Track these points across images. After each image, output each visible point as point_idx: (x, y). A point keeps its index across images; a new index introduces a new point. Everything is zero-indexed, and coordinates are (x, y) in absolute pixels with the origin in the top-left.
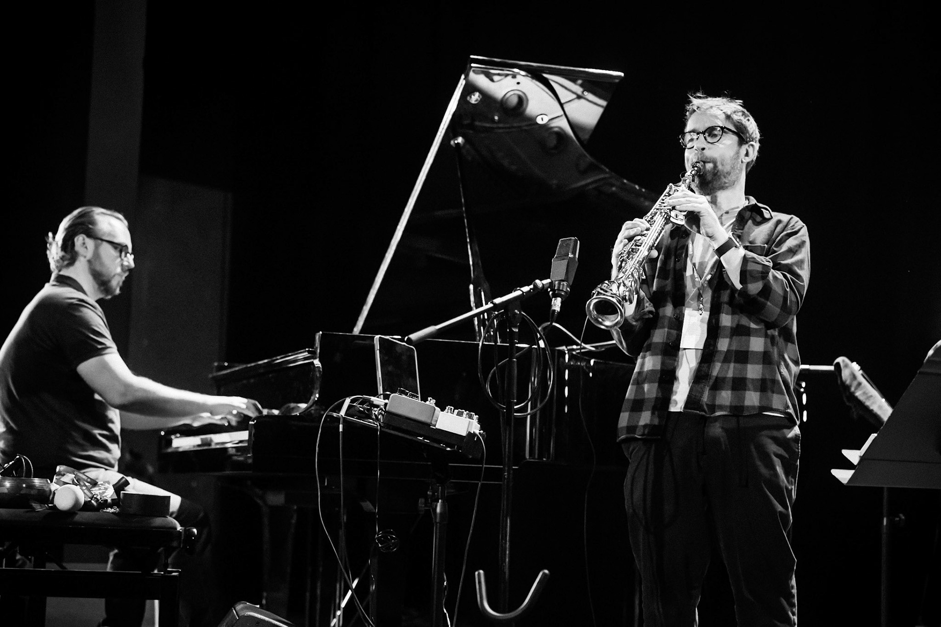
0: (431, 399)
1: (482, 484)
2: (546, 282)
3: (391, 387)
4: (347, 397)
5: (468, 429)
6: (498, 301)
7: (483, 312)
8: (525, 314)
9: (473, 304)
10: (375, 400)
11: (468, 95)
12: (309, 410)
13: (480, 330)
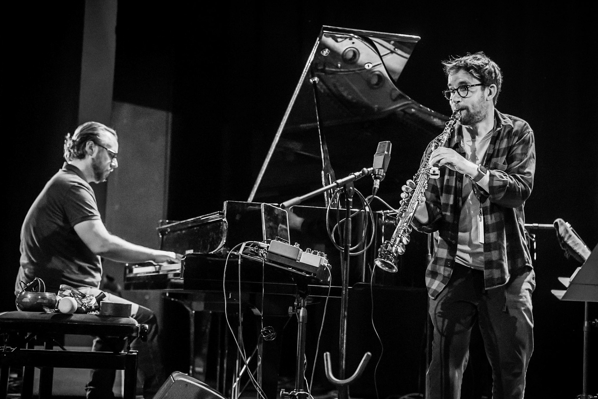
0: (296, 244)
1: (329, 298)
2: (370, 169)
3: (273, 234)
4: (244, 242)
5: (320, 263)
6: (339, 181)
7: (330, 189)
8: (356, 190)
9: (323, 184)
10: (261, 244)
11: (321, 50)
12: (219, 250)
13: (328, 200)
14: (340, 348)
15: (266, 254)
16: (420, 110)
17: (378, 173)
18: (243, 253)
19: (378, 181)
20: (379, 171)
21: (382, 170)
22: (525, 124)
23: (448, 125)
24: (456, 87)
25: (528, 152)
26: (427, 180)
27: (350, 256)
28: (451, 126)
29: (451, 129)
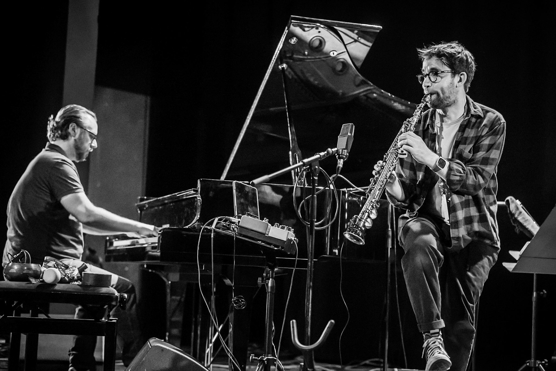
0: (265, 219)
1: (296, 270)
2: (335, 149)
4: (216, 217)
5: (287, 237)
6: (306, 161)
8: (321, 169)
9: (291, 163)
10: (232, 219)
11: (289, 39)
12: (194, 225)
13: (295, 178)
14: (306, 316)
15: (237, 228)
16: (381, 95)
17: (342, 153)
18: (216, 227)
19: (342, 160)
20: (342, 151)
21: (346, 151)
22: (498, 115)
23: (419, 107)
24: (428, 72)
27: (315, 230)
28: (421, 109)
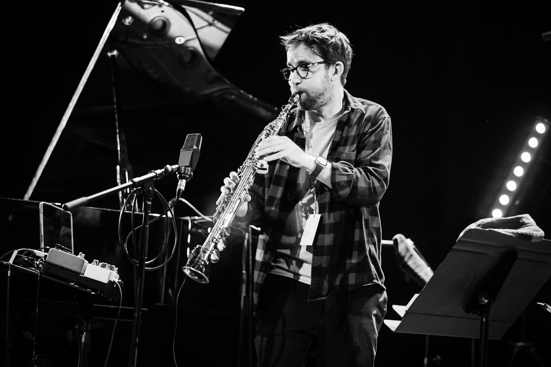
0: (81, 254)
1: (118, 321)
2: (175, 167)
3: (51, 242)
4: (15, 249)
5: (109, 278)
6: (137, 180)
7: (126, 188)
8: (157, 191)
9: (118, 181)
10: (38, 252)
11: (123, 18)
13: (123, 201)
15: (43, 265)
16: (241, 96)
17: (185, 171)
18: (14, 262)
19: (184, 181)
20: (185, 169)
21: (190, 169)
22: (380, 109)
23: (285, 109)
24: (295, 66)
25: (381, 140)
26: (253, 174)
27: (145, 271)
28: (288, 111)
29: (288, 115)
